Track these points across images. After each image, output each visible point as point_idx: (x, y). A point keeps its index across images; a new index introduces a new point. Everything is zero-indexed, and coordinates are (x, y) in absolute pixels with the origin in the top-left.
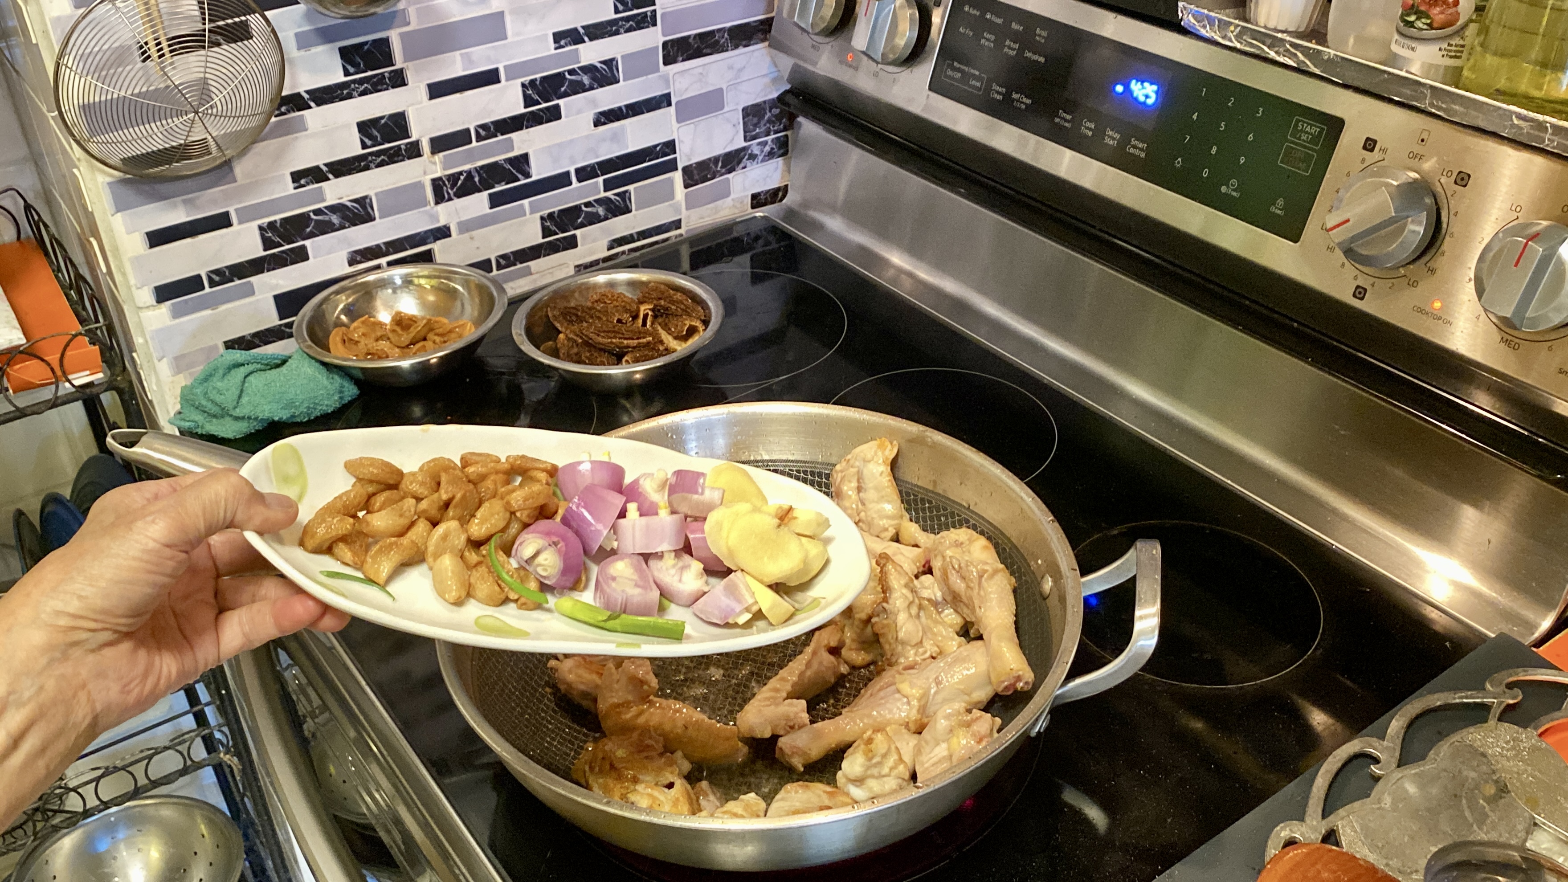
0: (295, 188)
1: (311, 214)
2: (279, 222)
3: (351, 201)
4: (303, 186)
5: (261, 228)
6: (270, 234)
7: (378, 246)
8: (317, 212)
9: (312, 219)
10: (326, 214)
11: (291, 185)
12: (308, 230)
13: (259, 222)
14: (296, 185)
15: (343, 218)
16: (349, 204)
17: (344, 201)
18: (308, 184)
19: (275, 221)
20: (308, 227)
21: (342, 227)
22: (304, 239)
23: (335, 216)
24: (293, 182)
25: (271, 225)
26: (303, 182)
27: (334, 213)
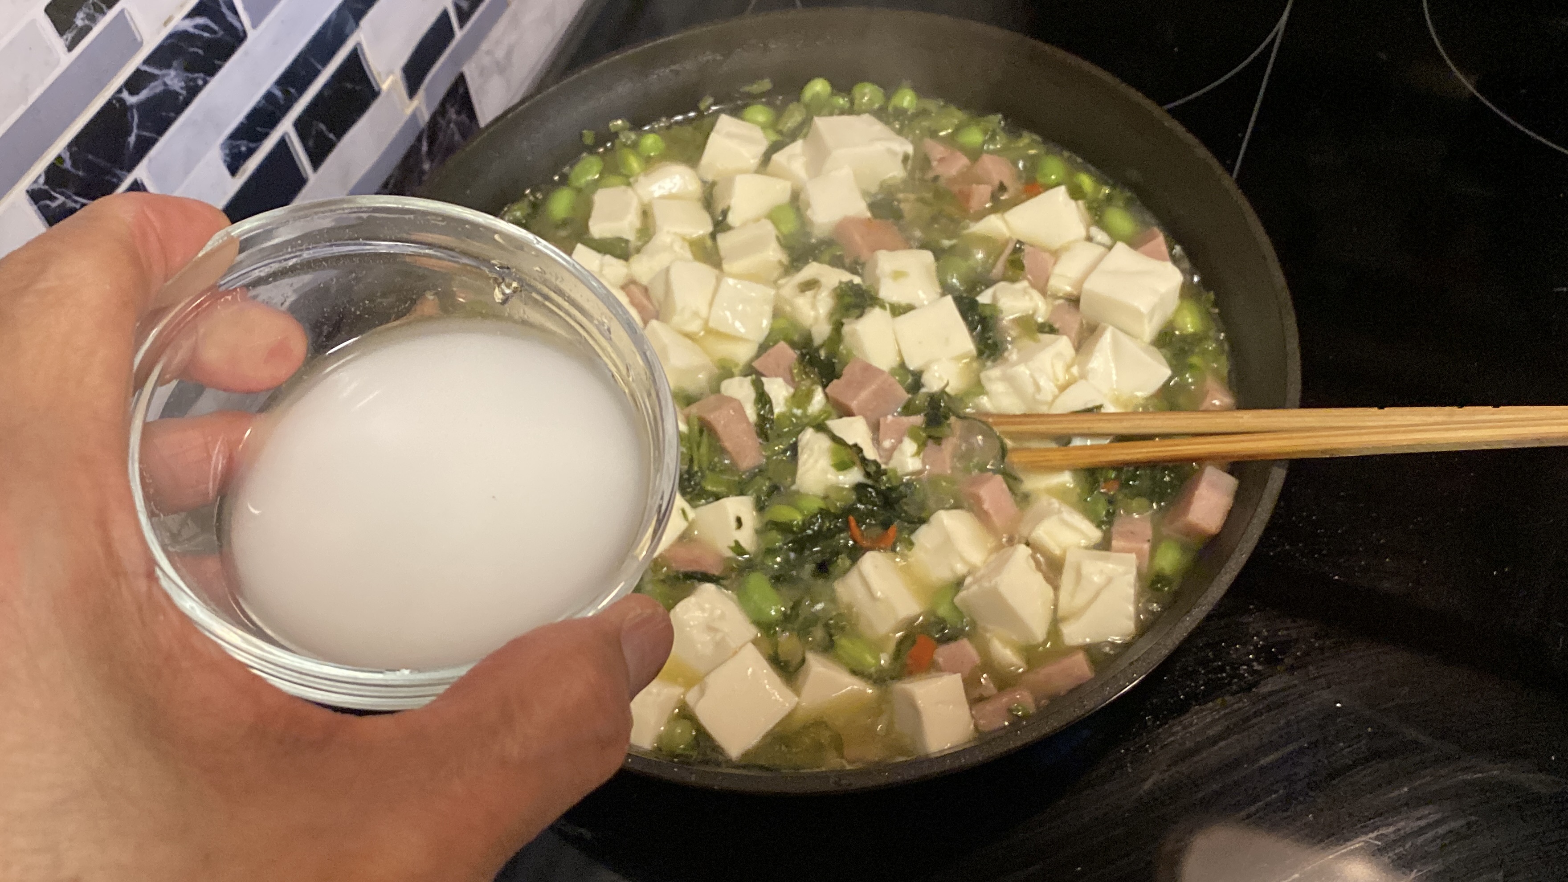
0: (70, 48)
1: (125, 95)
2: (66, 156)
3: (191, 15)
4: (86, 30)
5: (35, 196)
6: (61, 199)
7: (269, 96)
8: (135, 83)
9: (132, 106)
10: (153, 77)
11: (58, 43)
12: (132, 139)
13: (27, 182)
14: (69, 36)
15: (187, 70)
16: (188, 25)
17: (179, 22)
18: (93, 19)
19: (59, 158)
20: (129, 133)
21: (193, 91)
22: (130, 168)
23: (173, 73)
24: (61, 32)
25: (54, 173)
26: (79, 22)
27: (169, 66)
